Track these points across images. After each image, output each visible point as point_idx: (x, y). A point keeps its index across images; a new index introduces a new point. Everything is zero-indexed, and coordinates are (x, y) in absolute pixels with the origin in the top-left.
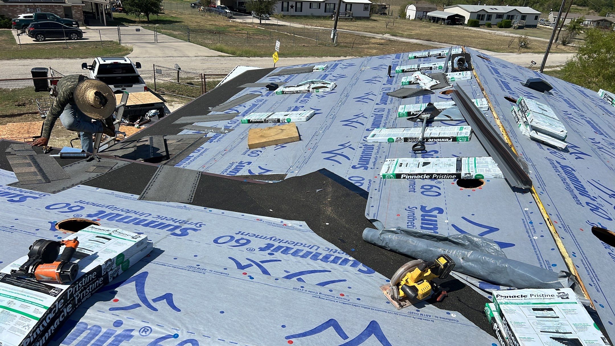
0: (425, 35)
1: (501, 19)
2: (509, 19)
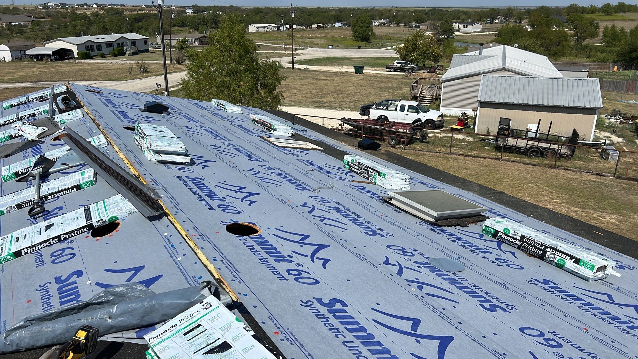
0: (32, 76)
1: (112, 48)
2: (120, 47)
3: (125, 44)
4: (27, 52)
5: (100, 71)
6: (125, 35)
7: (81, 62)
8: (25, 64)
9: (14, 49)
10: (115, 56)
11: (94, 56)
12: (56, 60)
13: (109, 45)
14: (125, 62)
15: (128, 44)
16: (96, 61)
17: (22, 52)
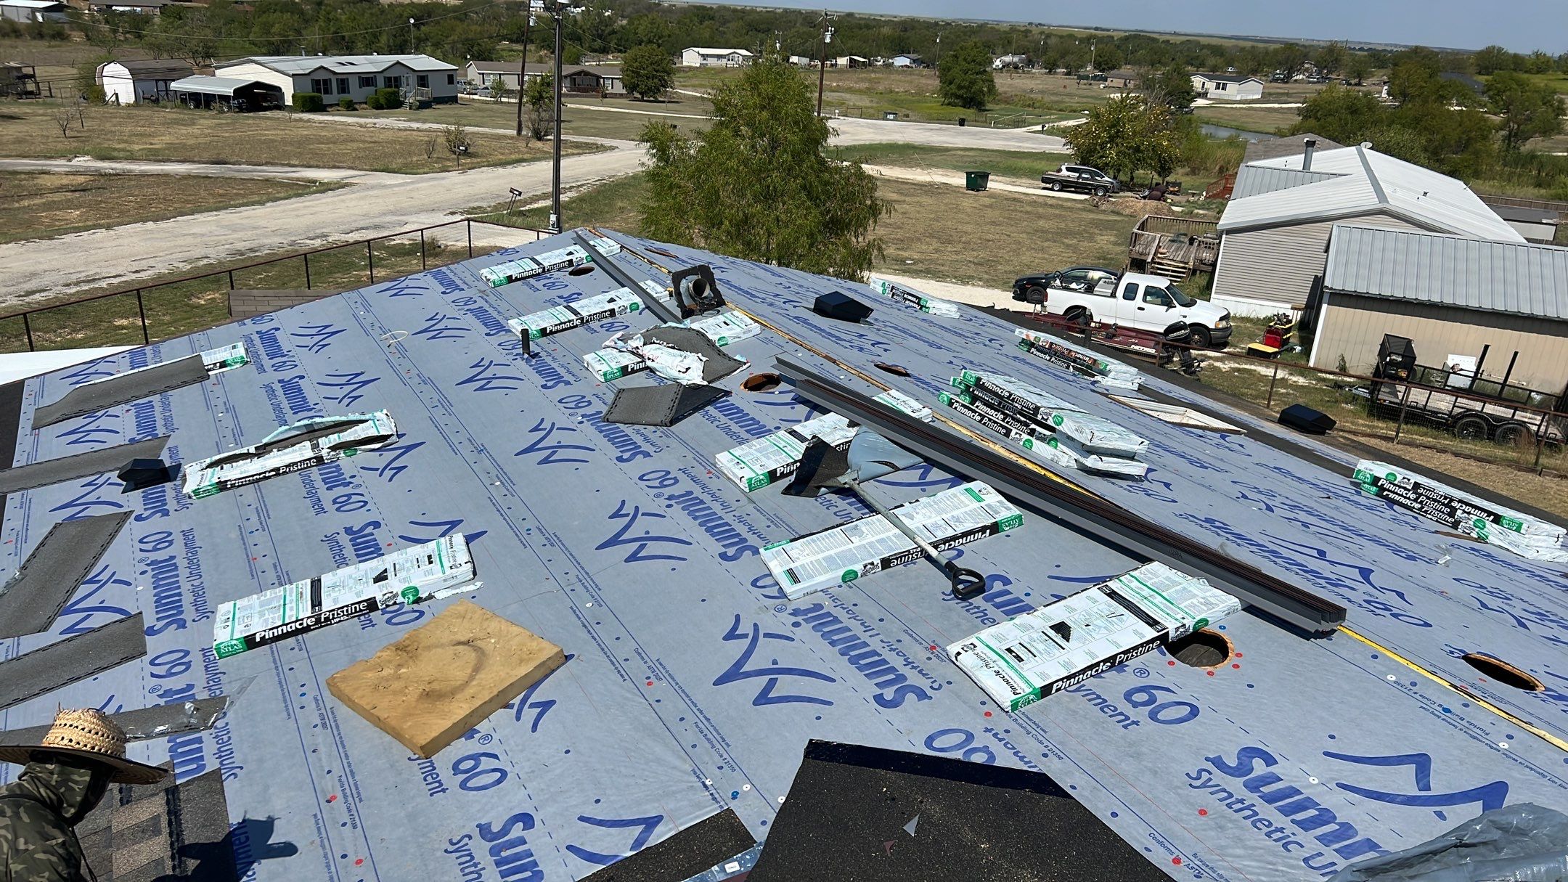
0: (198, 146)
1: (373, 88)
2: (390, 87)
3: (403, 80)
4: (174, 86)
5: (355, 145)
6: (402, 58)
7: (301, 120)
8: (169, 113)
9: (142, 76)
10: (377, 109)
11: (331, 106)
12: (241, 109)
13: (367, 80)
14: (406, 125)
15: (410, 81)
16: (337, 118)
17: (161, 84)
